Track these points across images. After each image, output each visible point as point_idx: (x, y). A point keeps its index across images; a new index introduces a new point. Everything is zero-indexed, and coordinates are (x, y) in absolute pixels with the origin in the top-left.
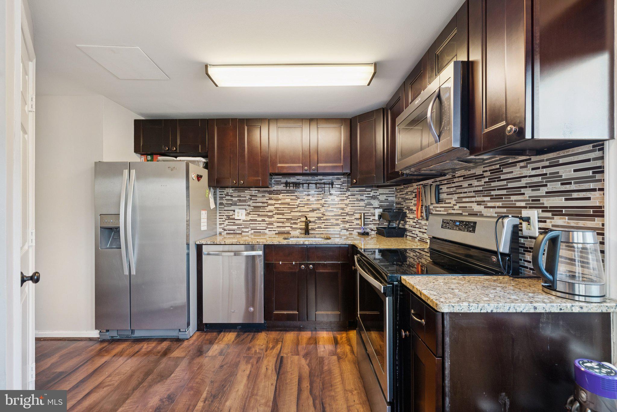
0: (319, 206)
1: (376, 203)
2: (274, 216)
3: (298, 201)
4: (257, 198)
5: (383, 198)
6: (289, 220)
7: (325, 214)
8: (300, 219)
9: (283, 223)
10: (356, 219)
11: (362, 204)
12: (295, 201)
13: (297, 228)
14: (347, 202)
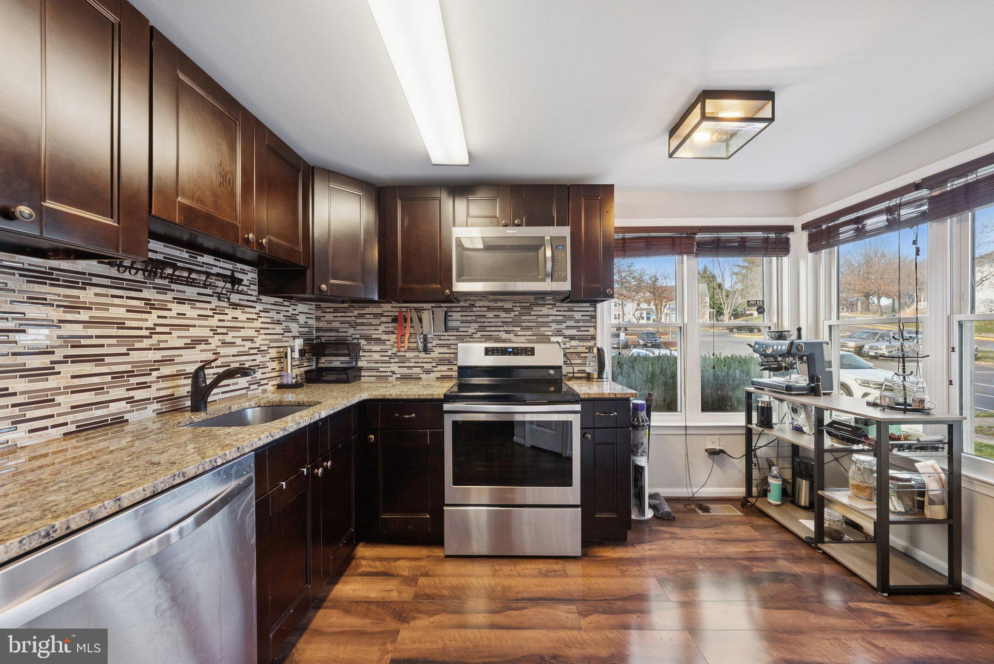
0: (207, 333)
1: (295, 328)
2: (58, 367)
3: (153, 318)
5: (302, 319)
6: (123, 377)
7: (219, 353)
8: (158, 369)
11: (279, 329)
12: (144, 316)
13: (149, 399)
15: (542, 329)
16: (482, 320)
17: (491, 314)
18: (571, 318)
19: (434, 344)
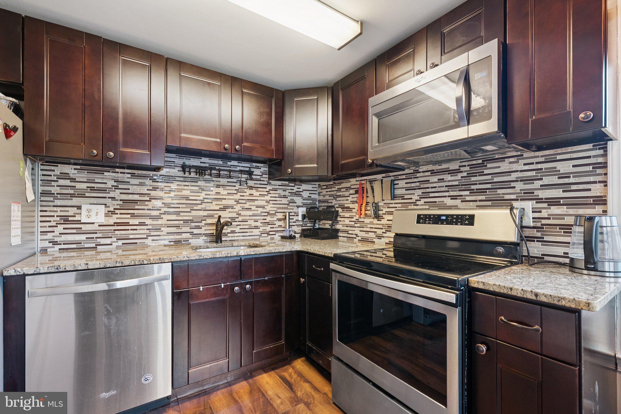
0: (232, 202)
1: (299, 201)
2: (162, 216)
3: (203, 195)
4: (130, 187)
5: (306, 194)
6: (188, 222)
7: (240, 214)
8: (206, 220)
9: (178, 227)
10: (280, 220)
11: (285, 201)
12: (199, 194)
13: (201, 234)
14: (268, 198)
15: (500, 191)
16: (426, 186)
17: (434, 179)
18: (553, 172)
19: (384, 212)
